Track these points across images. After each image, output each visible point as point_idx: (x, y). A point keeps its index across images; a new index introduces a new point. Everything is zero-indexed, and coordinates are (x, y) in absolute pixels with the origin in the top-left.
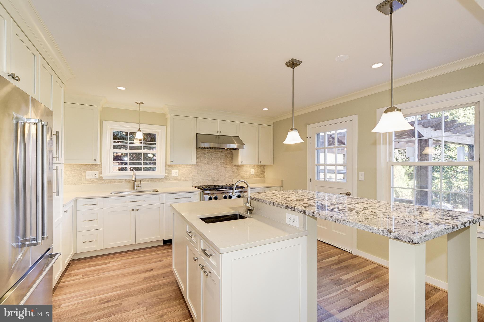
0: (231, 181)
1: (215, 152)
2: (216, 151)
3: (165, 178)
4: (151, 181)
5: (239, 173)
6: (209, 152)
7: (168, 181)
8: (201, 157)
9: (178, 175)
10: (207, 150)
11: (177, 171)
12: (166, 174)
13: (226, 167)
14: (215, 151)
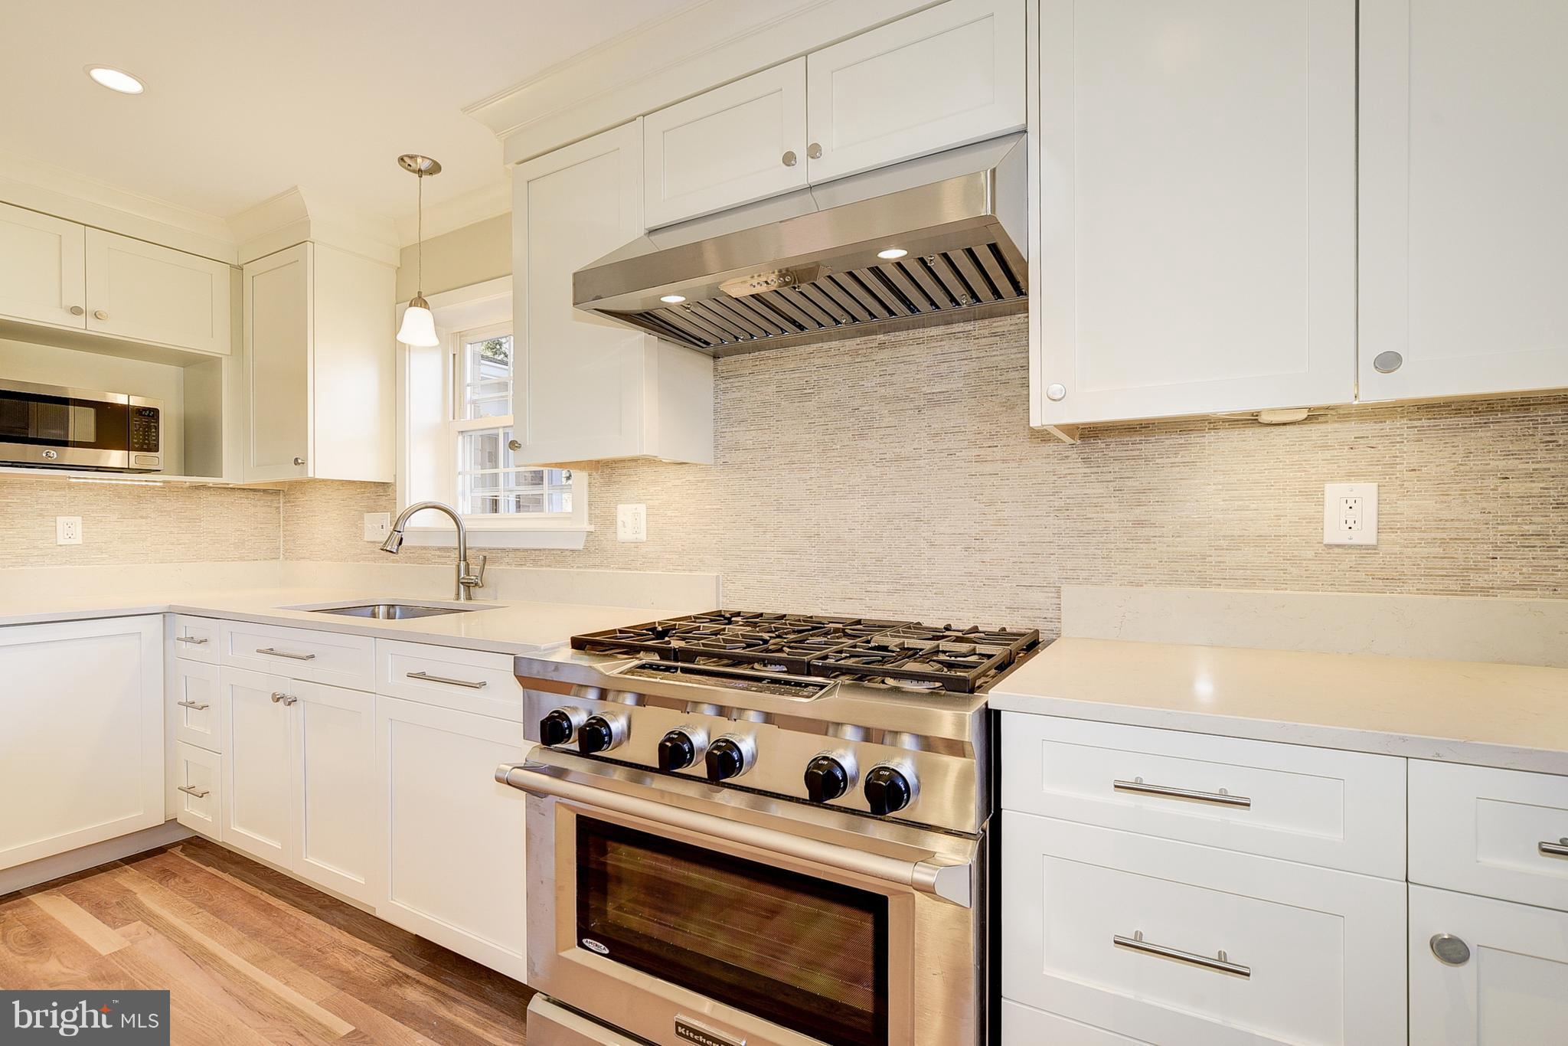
0: (1037, 597)
1: (885, 355)
2: (894, 345)
3: (587, 551)
4: (535, 562)
5: (1140, 523)
6: (832, 362)
7: (600, 566)
8: (779, 405)
9: (643, 536)
10: (819, 350)
11: (642, 508)
12: (592, 528)
13: (988, 468)
14: (882, 346)
